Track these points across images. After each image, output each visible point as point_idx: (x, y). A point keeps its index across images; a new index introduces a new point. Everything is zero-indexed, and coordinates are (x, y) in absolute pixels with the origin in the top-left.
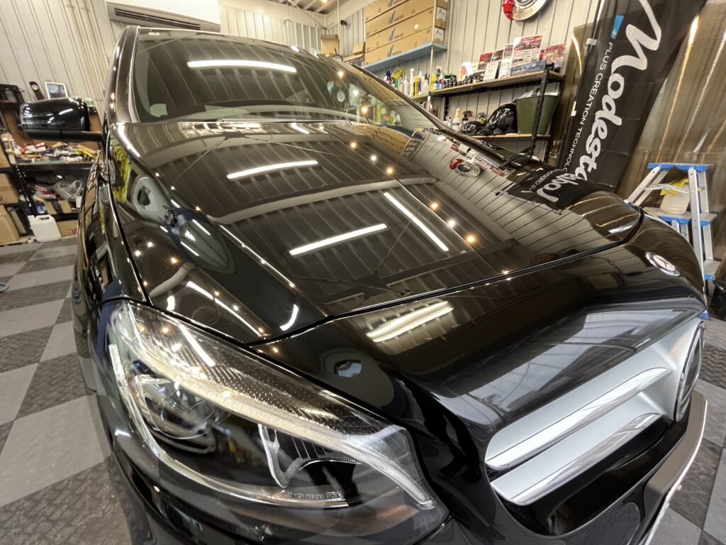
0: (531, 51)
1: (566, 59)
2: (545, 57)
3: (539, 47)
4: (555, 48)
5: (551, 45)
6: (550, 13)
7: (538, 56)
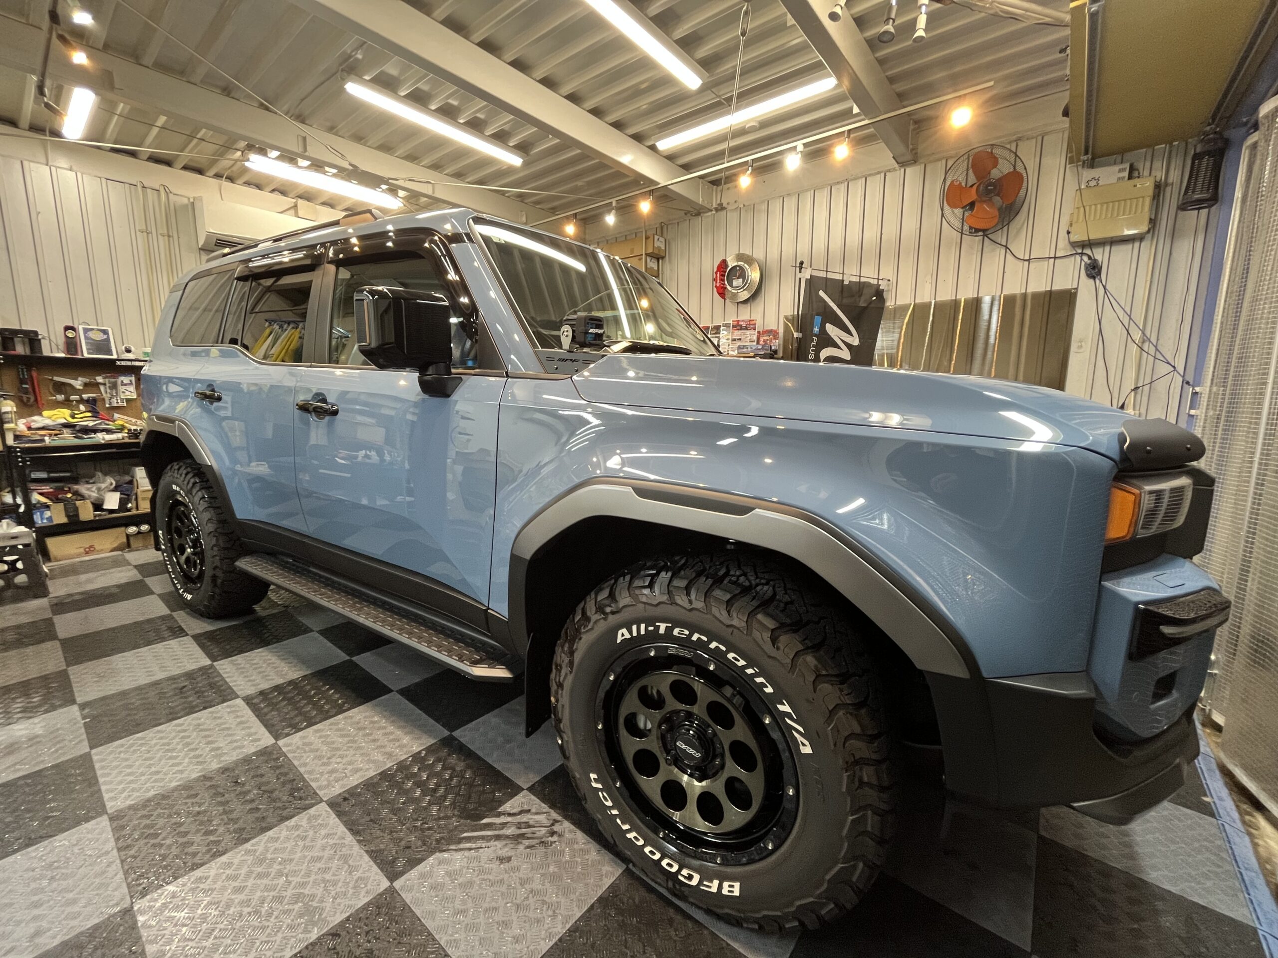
0: (748, 333)
1: (782, 343)
2: (762, 339)
3: (755, 329)
4: (770, 332)
5: (766, 329)
6: (760, 300)
7: (755, 338)
